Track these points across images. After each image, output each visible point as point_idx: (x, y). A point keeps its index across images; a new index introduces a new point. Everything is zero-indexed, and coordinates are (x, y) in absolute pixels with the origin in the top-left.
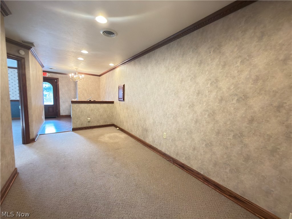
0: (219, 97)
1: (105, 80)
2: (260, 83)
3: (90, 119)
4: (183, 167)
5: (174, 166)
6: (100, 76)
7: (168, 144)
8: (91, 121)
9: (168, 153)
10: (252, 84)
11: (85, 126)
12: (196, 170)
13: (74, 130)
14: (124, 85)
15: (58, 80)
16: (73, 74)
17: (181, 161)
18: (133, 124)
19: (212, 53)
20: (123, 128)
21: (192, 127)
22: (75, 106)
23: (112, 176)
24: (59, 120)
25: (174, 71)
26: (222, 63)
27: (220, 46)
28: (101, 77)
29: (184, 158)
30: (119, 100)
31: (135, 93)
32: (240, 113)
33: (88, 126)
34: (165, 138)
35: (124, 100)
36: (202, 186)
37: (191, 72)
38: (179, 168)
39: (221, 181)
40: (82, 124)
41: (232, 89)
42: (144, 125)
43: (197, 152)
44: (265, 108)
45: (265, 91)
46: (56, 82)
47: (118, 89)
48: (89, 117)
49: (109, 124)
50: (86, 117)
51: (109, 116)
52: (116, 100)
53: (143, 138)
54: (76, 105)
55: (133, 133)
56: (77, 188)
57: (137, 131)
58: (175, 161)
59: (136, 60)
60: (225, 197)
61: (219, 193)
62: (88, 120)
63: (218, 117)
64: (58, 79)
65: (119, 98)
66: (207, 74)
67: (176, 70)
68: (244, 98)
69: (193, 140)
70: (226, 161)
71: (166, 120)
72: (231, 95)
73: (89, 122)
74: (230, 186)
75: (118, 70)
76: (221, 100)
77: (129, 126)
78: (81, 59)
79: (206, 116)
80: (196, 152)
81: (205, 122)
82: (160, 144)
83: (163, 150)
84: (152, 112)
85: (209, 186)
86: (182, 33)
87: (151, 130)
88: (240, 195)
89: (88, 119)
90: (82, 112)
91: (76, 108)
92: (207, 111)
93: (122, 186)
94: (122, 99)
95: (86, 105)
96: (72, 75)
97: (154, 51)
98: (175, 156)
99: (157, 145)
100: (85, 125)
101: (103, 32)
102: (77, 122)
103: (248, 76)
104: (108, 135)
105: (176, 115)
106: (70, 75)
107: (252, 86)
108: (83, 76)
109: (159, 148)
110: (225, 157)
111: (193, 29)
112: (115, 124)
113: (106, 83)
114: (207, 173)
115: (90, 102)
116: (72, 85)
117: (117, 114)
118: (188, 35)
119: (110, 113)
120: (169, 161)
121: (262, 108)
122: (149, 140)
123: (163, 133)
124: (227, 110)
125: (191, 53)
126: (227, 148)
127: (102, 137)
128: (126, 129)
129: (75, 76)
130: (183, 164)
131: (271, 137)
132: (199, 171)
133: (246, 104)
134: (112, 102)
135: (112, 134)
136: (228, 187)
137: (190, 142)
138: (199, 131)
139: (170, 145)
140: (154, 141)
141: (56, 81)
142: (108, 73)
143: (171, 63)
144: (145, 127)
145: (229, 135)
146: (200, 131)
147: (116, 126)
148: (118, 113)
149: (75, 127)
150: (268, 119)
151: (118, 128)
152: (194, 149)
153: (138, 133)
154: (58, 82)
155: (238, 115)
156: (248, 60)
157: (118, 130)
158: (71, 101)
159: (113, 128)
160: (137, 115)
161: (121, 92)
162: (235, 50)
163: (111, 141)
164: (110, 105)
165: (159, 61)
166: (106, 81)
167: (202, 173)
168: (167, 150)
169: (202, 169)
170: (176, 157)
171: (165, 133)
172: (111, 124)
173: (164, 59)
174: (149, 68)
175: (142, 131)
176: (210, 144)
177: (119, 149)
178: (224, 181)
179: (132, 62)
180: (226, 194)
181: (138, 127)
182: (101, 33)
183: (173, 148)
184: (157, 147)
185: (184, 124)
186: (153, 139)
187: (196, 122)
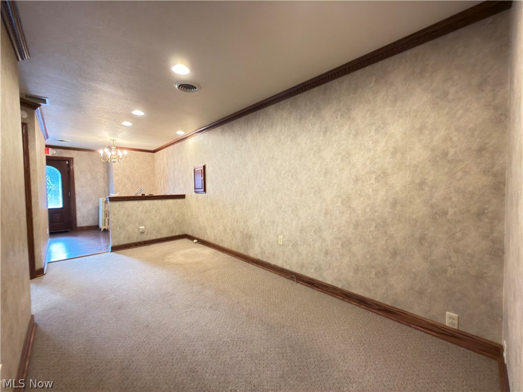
0: (353, 177)
1: (165, 159)
2: (399, 156)
3: (143, 227)
4: (312, 283)
5: (299, 285)
6: (154, 151)
7: (286, 253)
8: (145, 232)
9: (287, 267)
10: (390, 158)
11: (135, 240)
12: (332, 284)
13: (115, 249)
14: (204, 167)
15: (73, 161)
16: (106, 150)
17: (309, 276)
18: (225, 230)
19: (339, 118)
20: (205, 239)
21: (321, 222)
22: (117, 206)
23: (206, 308)
24: (76, 236)
25: (289, 142)
26: (353, 132)
27: (349, 110)
28: (156, 153)
29: (312, 271)
30: (195, 192)
31: (227, 178)
32: (381, 194)
33: (140, 240)
34: (281, 244)
35: (205, 190)
36: (342, 304)
37: (314, 144)
38: (306, 287)
39: (366, 293)
40: (129, 238)
41: (368, 165)
42: (244, 229)
43: (331, 256)
44: (408, 186)
45: (405, 166)
46: (69, 165)
47: (193, 174)
48: (141, 223)
49: (177, 234)
50: (137, 225)
51: (178, 221)
52: (189, 191)
53: (243, 251)
54: (116, 204)
55: (226, 245)
56: (152, 332)
57: (232, 239)
58: (300, 277)
59: (225, 126)
60: (373, 313)
61: (366, 309)
62: (139, 229)
63: (355, 204)
64: (72, 158)
65: (195, 189)
66: (335, 146)
67: (292, 141)
68: (383, 175)
69: (324, 240)
70: (370, 262)
71: (281, 217)
72: (367, 173)
73: (142, 233)
74: (378, 296)
75: (191, 141)
76: (356, 180)
77: (217, 234)
78: (127, 124)
79: (339, 204)
80: (329, 258)
81: (338, 212)
82: (274, 255)
83: (280, 263)
84: (258, 206)
85: (351, 303)
86: (297, 90)
87: (258, 235)
88: (391, 305)
89: (141, 227)
90: (128, 216)
91: (118, 209)
92: (340, 196)
93: (225, 320)
94: (203, 190)
95: (136, 203)
96: (104, 152)
97: (254, 113)
98: (298, 269)
99: (269, 258)
100: (136, 238)
101: (179, 86)
102: (120, 234)
103: (385, 148)
104: (182, 252)
105: (296, 207)
106: (101, 152)
107: (391, 160)
108: (125, 152)
109: (273, 262)
110: (368, 257)
111: (312, 85)
112: (190, 233)
113: (167, 163)
114: (347, 286)
115: (143, 198)
116: (101, 170)
117: (192, 215)
118: (305, 93)
119: (178, 216)
120: (292, 278)
121: (404, 186)
122: (254, 253)
123: (278, 237)
124: (365, 193)
125: (312, 117)
126: (369, 244)
127: (171, 256)
128: (211, 240)
129: (109, 154)
130: (312, 280)
131: (417, 221)
132: (335, 284)
133: (386, 183)
134: (183, 197)
135: (188, 251)
136: (375, 299)
137: (319, 244)
138: (331, 226)
139: (290, 253)
140: (263, 252)
141: (67, 162)
142: (172, 147)
143: (283, 131)
144: (246, 231)
145: (370, 226)
146: (333, 226)
147: (191, 238)
148: (194, 214)
149: (116, 244)
150: (412, 200)
151: (195, 241)
152: (326, 253)
153: (234, 243)
154: (73, 164)
155: (379, 198)
156: (383, 128)
157: (196, 243)
158: (109, 198)
159: (186, 241)
160: (232, 214)
161: (200, 178)
162: (368, 115)
163: (190, 261)
164: (179, 201)
165: (264, 128)
166: (167, 161)
167: (340, 286)
168: (286, 262)
169: (340, 281)
170: (300, 271)
171: (280, 237)
172: (181, 234)
173: (272, 125)
174: (249, 137)
175: (241, 239)
176: (347, 243)
177: (206, 271)
178: (369, 291)
179: (218, 129)
180: (373, 309)
181: (234, 233)
182: (176, 86)
183: (295, 258)
184: (268, 262)
185: (309, 218)
186: (261, 248)
187: (326, 214)
